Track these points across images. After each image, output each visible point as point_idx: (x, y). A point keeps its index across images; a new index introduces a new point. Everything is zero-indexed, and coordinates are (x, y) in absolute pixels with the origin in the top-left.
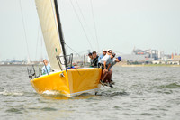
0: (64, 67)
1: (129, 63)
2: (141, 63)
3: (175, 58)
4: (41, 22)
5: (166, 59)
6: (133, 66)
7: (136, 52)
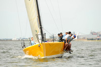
1: (88, 39)
2: (95, 40)
4: (29, 16)
6: (90, 41)
7: (92, 33)
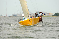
3: (50, 14)
5: (47, 15)
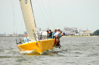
0: (38, 39)
2: (69, 35)
3: (87, 32)
7: (66, 29)
